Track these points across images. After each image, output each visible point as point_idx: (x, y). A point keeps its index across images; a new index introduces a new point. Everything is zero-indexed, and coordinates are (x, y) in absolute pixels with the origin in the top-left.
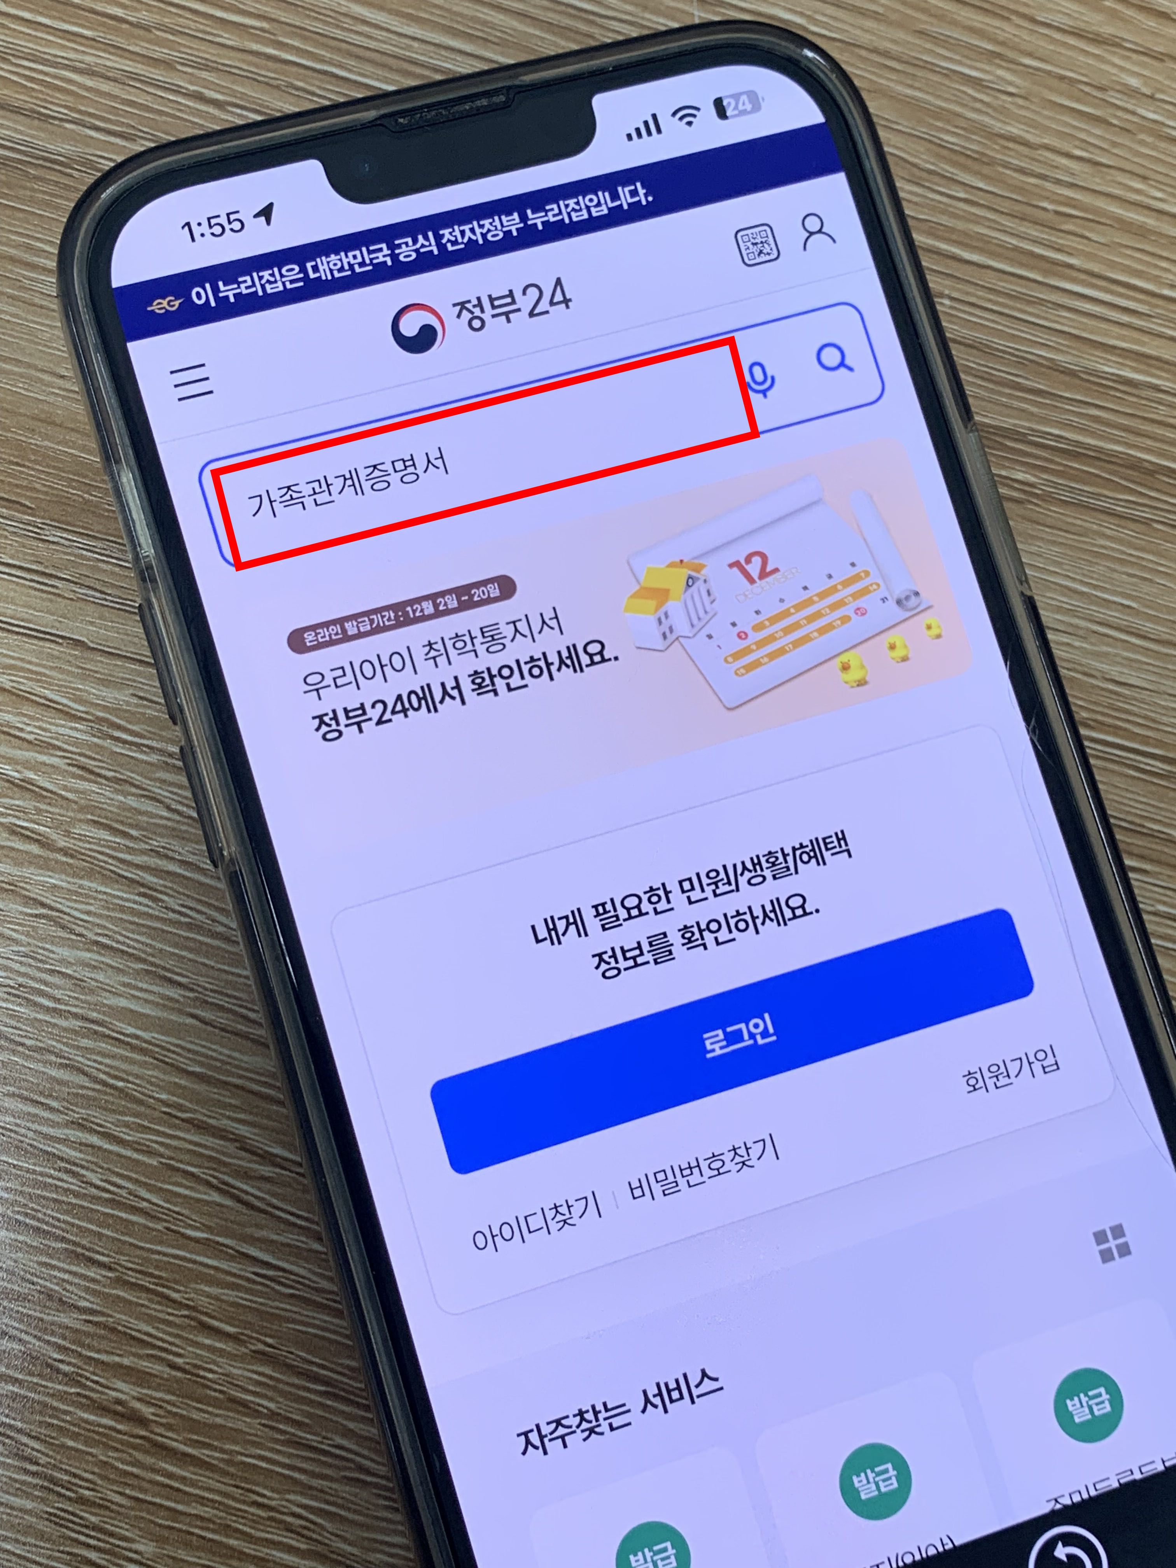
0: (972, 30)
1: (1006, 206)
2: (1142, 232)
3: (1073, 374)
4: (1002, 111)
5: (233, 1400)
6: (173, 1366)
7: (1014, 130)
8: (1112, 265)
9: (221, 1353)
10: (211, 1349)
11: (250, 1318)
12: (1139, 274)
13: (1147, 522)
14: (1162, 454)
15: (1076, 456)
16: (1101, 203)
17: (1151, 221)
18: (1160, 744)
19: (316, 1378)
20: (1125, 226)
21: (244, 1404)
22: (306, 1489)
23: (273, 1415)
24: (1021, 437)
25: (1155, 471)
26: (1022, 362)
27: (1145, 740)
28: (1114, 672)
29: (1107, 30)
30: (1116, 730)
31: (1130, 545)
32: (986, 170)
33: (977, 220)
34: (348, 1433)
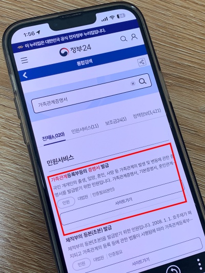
0: (163, 5)
1: (169, 35)
2: (193, 40)
3: (180, 64)
4: (169, 19)
5: (25, 238)
6: (15, 232)
7: (170, 23)
8: (187, 46)
9: (24, 230)
10: (22, 229)
11: (29, 224)
12: (192, 48)
13: (192, 90)
14: (195, 78)
15: (180, 78)
16: (185, 35)
17: (194, 39)
18: (194, 128)
19: (40, 235)
20: (189, 39)
21: (27, 239)
22: (38, 255)
23: (32, 241)
24: (170, 75)
25: (194, 81)
26: (171, 62)
27: (191, 128)
28: (186, 116)
29: (187, 6)
30: (186, 126)
31: (189, 94)
32: (165, 29)
33: (164, 38)
34: (46, 245)
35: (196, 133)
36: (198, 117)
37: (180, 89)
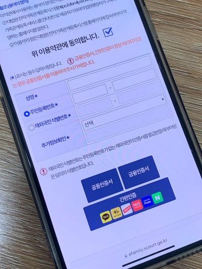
5: (8, 200)
11: (11, 184)
13: (183, 28)
14: (186, 15)
15: (169, 16)
18: (186, 70)
21: (10, 200)
22: (23, 216)
23: (16, 202)
24: (158, 13)
25: (184, 18)
27: (184, 69)
28: (177, 57)
31: (180, 32)
35: (190, 75)
36: (191, 57)
37: (169, 28)
